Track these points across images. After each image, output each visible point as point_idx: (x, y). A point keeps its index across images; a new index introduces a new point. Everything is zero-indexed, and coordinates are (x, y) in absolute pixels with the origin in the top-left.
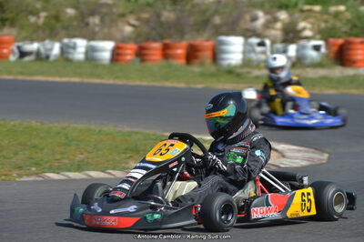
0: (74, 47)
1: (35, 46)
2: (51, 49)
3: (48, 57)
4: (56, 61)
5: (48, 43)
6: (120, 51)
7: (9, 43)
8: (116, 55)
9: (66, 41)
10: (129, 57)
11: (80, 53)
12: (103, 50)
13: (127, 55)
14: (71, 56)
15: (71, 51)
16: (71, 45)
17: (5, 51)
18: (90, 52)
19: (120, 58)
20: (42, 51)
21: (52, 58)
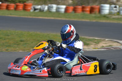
0: (52, 7)
1: (39, 7)
2: (44, 8)
3: (43, 11)
4: (46, 12)
5: (43, 6)
6: (68, 9)
7: (30, 6)
8: (66, 10)
9: (50, 5)
10: (70, 11)
11: (54, 9)
12: (62, 8)
13: (70, 10)
14: (51, 10)
15: (51, 8)
16: (51, 6)
17: (29, 8)
18: (58, 9)
19: (68, 11)
20: (42, 8)
21: (45, 11)
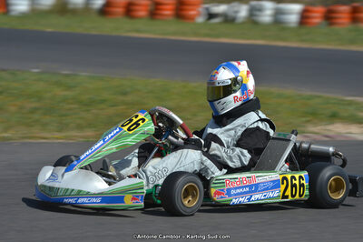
0: (261, 9)
1: (221, 8)
2: (237, 12)
3: (234, 20)
4: (243, 23)
6: (309, 14)
7: (196, 5)
8: (304, 18)
9: (253, 3)
10: (317, 21)
11: (266, 15)
12: (290, 13)
13: (315, 18)
14: (258, 19)
15: (258, 13)
16: (259, 7)
17: (192, 13)
18: (278, 13)
19: (309, 21)
21: (239, 20)
